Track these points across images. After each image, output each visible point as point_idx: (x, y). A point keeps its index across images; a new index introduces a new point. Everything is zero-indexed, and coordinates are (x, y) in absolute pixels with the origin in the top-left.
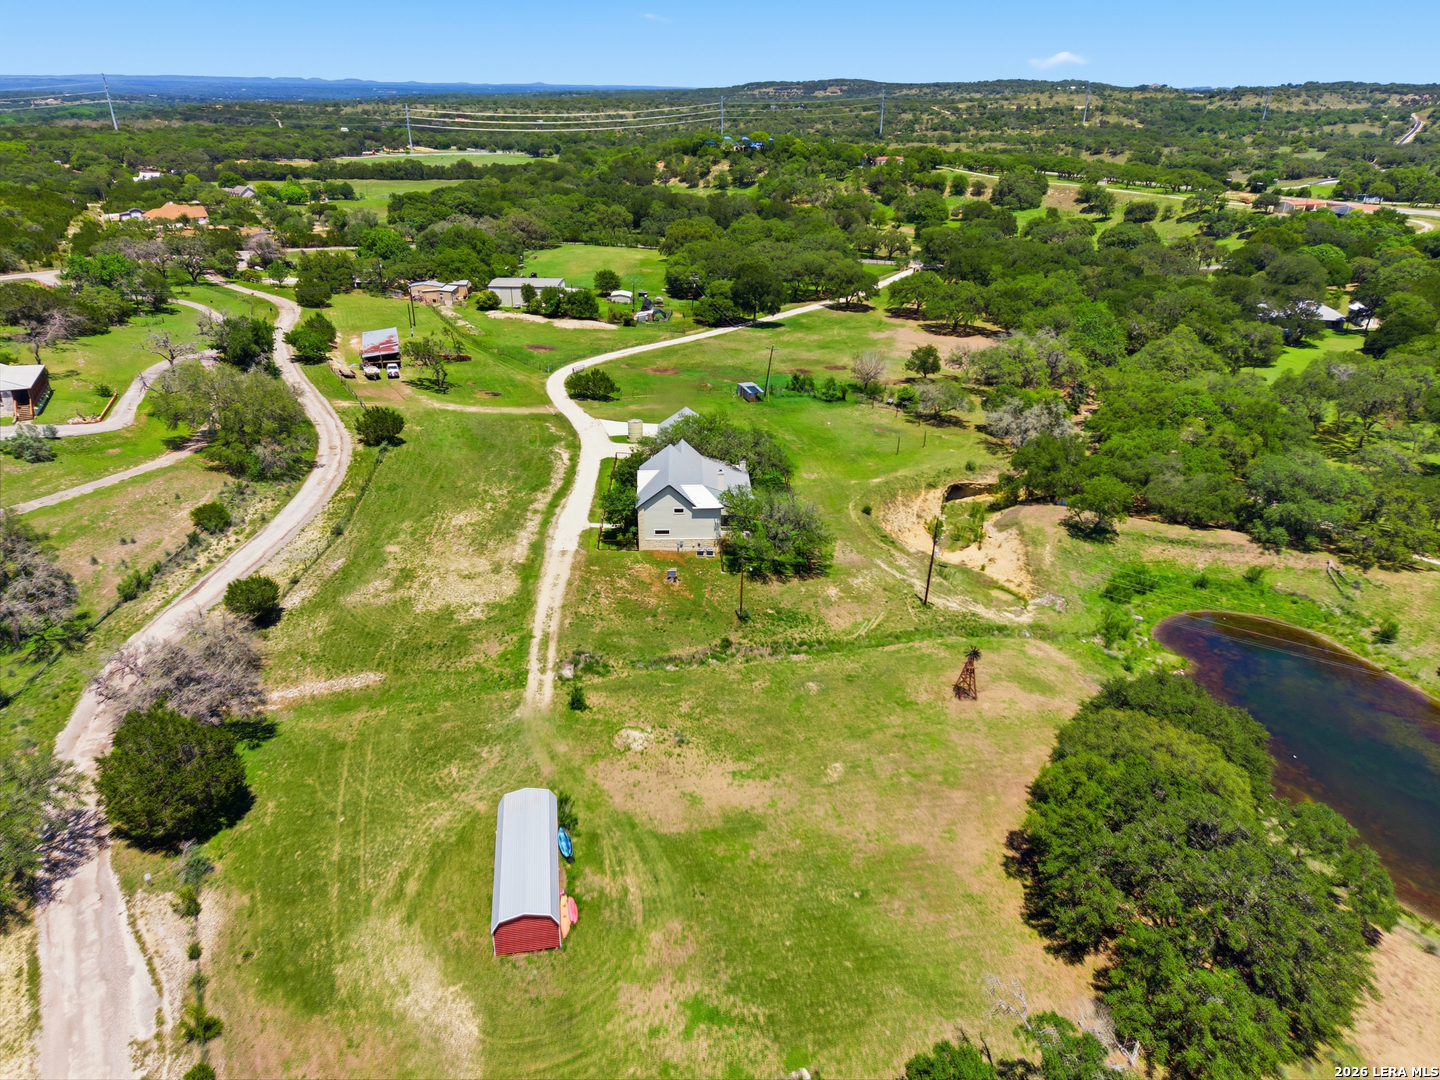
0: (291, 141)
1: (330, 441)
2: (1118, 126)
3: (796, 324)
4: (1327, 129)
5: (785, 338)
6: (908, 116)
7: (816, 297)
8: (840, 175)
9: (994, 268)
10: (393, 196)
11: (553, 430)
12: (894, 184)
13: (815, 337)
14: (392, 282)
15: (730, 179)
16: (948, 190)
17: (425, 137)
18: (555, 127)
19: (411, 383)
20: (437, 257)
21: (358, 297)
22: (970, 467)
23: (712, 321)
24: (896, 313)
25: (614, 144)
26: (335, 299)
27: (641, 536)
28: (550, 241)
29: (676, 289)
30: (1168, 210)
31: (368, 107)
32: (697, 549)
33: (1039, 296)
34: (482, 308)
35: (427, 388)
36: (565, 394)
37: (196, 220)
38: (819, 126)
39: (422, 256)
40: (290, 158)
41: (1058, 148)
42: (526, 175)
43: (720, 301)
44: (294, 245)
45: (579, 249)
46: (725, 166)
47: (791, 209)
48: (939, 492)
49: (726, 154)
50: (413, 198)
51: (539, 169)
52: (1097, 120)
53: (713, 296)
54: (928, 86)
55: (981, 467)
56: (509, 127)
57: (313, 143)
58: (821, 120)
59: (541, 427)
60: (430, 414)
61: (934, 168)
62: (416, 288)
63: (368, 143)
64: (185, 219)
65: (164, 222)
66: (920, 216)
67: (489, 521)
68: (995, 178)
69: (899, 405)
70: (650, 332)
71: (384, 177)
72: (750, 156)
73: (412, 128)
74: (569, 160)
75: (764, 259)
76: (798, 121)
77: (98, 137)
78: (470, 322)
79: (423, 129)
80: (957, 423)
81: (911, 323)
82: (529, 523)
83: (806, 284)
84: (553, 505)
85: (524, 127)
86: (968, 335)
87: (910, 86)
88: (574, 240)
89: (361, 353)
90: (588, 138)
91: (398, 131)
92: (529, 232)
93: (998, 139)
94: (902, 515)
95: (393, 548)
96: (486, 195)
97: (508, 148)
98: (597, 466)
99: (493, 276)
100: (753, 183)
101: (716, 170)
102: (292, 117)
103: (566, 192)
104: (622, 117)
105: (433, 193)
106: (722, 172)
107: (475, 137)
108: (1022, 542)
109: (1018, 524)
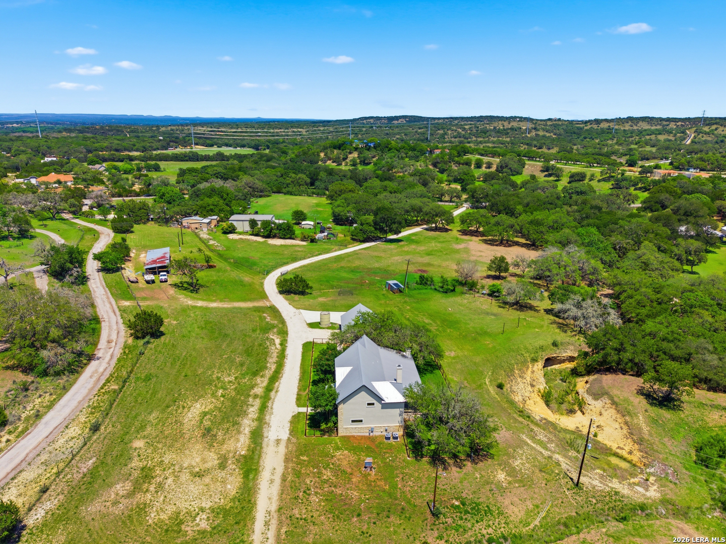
0: (132, 143)
1: (109, 335)
2: (544, 136)
3: (409, 239)
4: (648, 137)
5: (406, 249)
6: (441, 132)
7: (416, 224)
8: (417, 158)
9: (518, 207)
10: (181, 169)
11: (268, 319)
12: (445, 163)
13: (423, 248)
14: (172, 217)
15: (358, 161)
16: (473, 166)
17: (201, 141)
18: (267, 136)
19: (176, 285)
20: (200, 203)
21: (152, 227)
22: (555, 344)
23: (362, 239)
24: (464, 232)
25: (297, 144)
26: (136, 227)
27: (340, 425)
28: (266, 193)
29: (339, 220)
30: (593, 175)
31: (173, 128)
32: (385, 433)
33: (551, 224)
34: (226, 232)
35: (186, 289)
36: (276, 290)
37: (66, 182)
38: (398, 136)
39: (191, 203)
40: (130, 151)
41: (520, 146)
42: (252, 159)
43: (365, 227)
44: (120, 196)
45: (281, 197)
46: (355, 155)
47: (394, 176)
48: (540, 364)
49: (356, 149)
50: (191, 170)
51: (259, 156)
52: (533, 133)
53: (362, 224)
54: (447, 118)
55: (562, 344)
56: (244, 136)
57: (143, 144)
58: (399, 134)
59: (260, 317)
60: (185, 310)
61: (465, 155)
62: (186, 221)
63: (172, 144)
64: (59, 182)
65: (47, 184)
66: (461, 179)
67: (220, 410)
68: (498, 160)
69: (490, 295)
70: (326, 246)
71: (178, 160)
72: (368, 150)
73: (195, 137)
74: (275, 152)
75: (387, 204)
76: (387, 134)
77: (29, 141)
78: (217, 242)
79: (200, 138)
80: (531, 308)
81: (474, 238)
82: (251, 409)
83: (412, 217)
84: (269, 389)
85: (251, 136)
86: (510, 246)
87: (439, 119)
88: (279, 192)
89: (145, 264)
90: (284, 142)
91: (187, 138)
92: (254, 188)
93: (488, 142)
94: (521, 386)
95: (139, 444)
96: (230, 169)
97: (243, 146)
98: (300, 349)
99: (232, 213)
100: (370, 163)
101: (351, 157)
102: (135, 132)
103: (274, 168)
104: (300, 132)
105: (202, 168)
106: (354, 158)
107: (226, 141)
108: (618, 411)
109: (607, 393)
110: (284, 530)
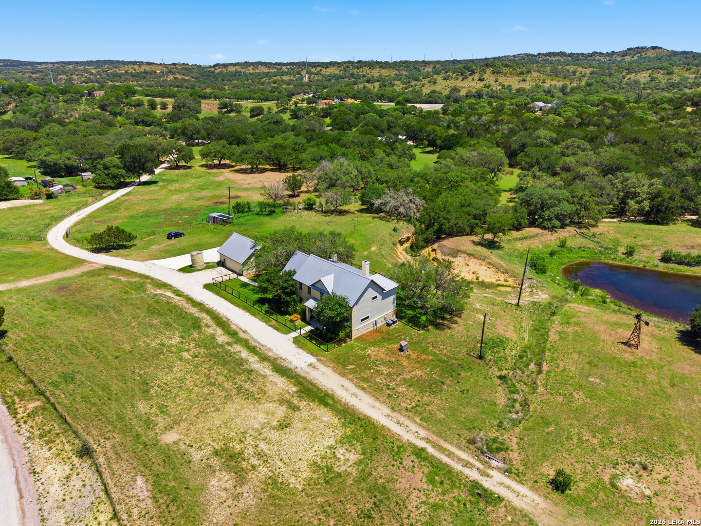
3: (163, 179)
8: (77, 102)
11: (123, 279)
16: (147, 107)
22: (395, 230)
23: (113, 185)
24: (208, 167)
27: (353, 328)
32: (384, 322)
36: (85, 251)
52: (171, 77)
59: (111, 279)
68: (172, 100)
69: (308, 209)
80: (346, 212)
82: (243, 355)
84: (231, 333)
86: (262, 172)
98: (208, 293)
108: (477, 258)
109: (459, 251)
110: (418, 420)
